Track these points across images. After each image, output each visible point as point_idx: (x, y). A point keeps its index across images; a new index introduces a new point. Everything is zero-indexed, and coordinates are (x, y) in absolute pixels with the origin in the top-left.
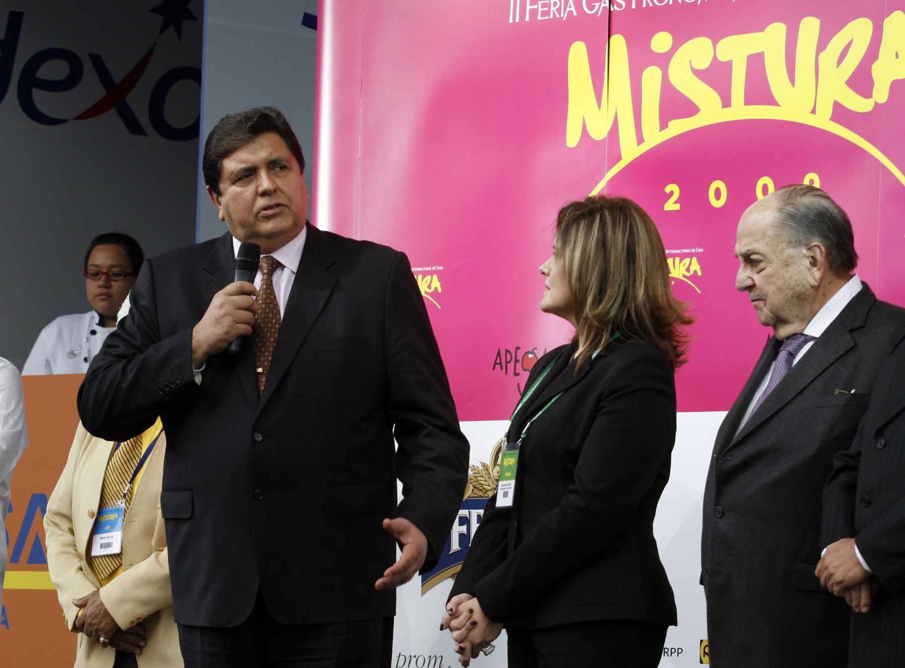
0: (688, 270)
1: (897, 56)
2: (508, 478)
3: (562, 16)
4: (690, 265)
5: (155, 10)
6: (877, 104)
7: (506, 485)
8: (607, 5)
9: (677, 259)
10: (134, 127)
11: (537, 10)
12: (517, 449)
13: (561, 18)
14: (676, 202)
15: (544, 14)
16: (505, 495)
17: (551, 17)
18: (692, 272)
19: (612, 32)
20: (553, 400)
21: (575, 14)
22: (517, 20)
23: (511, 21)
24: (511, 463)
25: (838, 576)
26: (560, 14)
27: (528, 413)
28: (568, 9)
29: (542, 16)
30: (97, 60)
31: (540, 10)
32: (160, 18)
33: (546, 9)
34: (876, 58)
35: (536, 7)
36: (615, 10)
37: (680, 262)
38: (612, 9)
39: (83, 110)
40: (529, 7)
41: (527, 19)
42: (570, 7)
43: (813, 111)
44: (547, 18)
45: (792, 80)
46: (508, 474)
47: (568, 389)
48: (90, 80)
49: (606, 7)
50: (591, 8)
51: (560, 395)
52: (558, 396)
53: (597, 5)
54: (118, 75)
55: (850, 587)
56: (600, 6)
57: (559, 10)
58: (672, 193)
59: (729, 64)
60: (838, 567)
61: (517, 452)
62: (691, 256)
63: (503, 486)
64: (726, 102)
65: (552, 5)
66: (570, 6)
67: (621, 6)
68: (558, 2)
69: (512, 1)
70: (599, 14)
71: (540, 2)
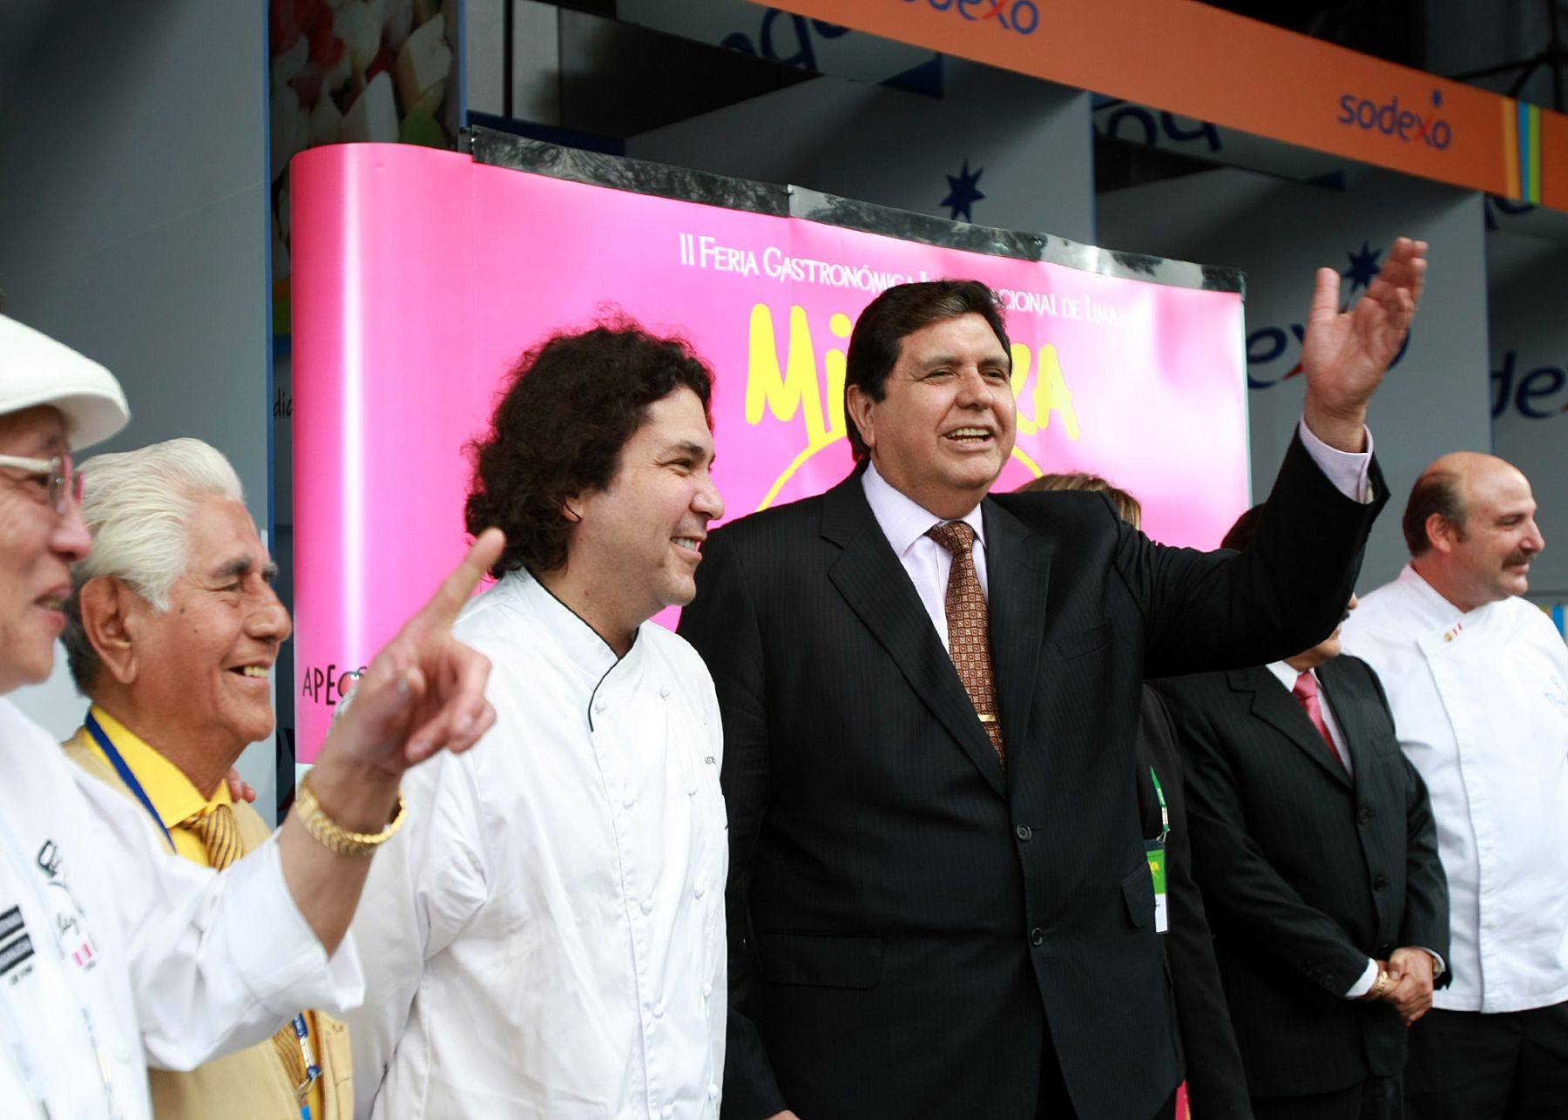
3: (742, 271)
6: (1039, 429)
8: (789, 270)
11: (714, 257)
13: (741, 274)
15: (722, 263)
17: (731, 269)
19: (792, 303)
21: (756, 273)
22: (691, 263)
23: (684, 261)
26: (740, 269)
28: (749, 265)
29: (720, 265)
31: (717, 257)
33: (724, 258)
35: (712, 252)
40: (703, 251)
41: (703, 264)
44: (726, 268)
49: (788, 273)
50: (774, 270)
53: (779, 268)
56: (781, 271)
57: (739, 263)
65: (730, 255)
66: (751, 262)
67: (798, 275)
68: (736, 252)
69: (682, 236)
70: (781, 279)
71: (716, 249)
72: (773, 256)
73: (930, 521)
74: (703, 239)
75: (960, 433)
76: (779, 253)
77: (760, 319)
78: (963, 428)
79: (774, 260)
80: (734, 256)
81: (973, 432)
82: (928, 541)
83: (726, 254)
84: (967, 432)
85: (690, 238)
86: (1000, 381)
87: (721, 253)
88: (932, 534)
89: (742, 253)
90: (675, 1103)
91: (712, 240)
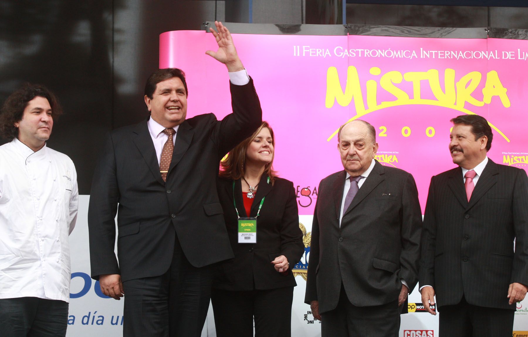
0: (392, 160)
1: (494, 87)
3: (323, 56)
4: (393, 158)
6: (485, 104)
7: (246, 234)
8: (347, 54)
9: (386, 156)
11: (309, 52)
12: (255, 220)
14: (385, 133)
15: (313, 54)
17: (317, 55)
18: (393, 161)
19: (349, 65)
21: (330, 55)
22: (298, 55)
23: (295, 55)
24: (250, 226)
28: (326, 53)
31: (311, 52)
34: (484, 87)
35: (308, 51)
36: (350, 56)
37: (388, 157)
40: (304, 51)
41: (304, 55)
43: (455, 104)
44: (315, 56)
45: (444, 92)
53: (342, 53)
56: (343, 54)
58: (383, 130)
59: (411, 83)
62: (393, 155)
63: (243, 234)
64: (411, 97)
65: (317, 51)
66: (327, 52)
67: (353, 55)
68: (321, 50)
69: (295, 47)
70: (343, 57)
71: (311, 49)
73: (163, 128)
74: (304, 47)
75: (171, 108)
76: (342, 48)
77: (332, 73)
78: (172, 106)
79: (339, 51)
80: (319, 51)
81: (174, 108)
82: (163, 134)
83: (315, 51)
84: (172, 108)
85: (298, 47)
86: (182, 94)
87: (313, 51)
88: (163, 132)
89: (323, 50)
90: (46, 238)
91: (309, 47)
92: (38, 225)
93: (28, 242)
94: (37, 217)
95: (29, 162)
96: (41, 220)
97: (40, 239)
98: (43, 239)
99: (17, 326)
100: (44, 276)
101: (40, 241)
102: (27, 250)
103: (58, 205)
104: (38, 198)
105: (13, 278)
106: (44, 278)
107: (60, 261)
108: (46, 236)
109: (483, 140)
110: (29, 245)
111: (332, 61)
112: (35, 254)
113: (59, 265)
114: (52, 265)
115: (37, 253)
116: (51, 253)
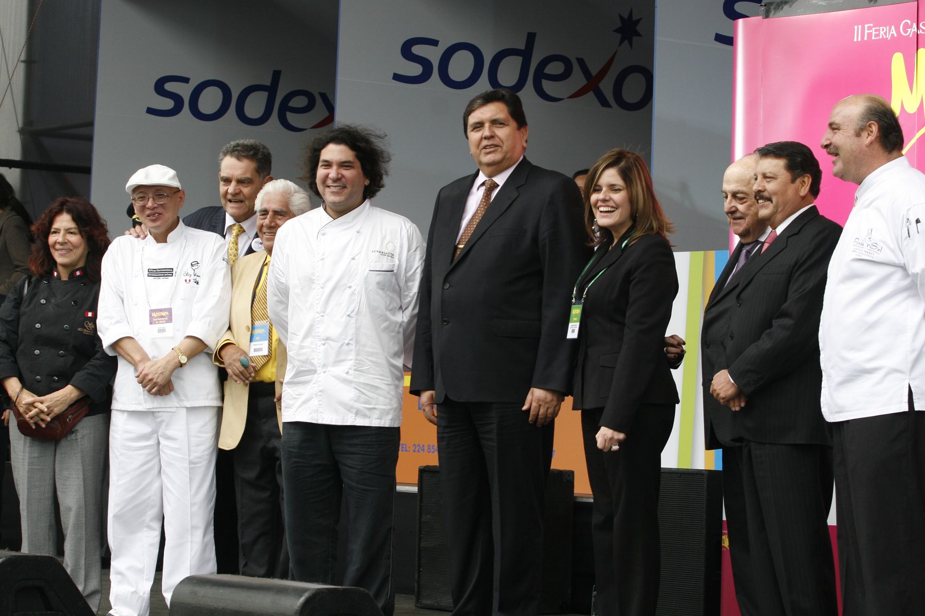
2: (575, 322)
3: (887, 37)
5: (616, 31)
7: (574, 326)
8: (916, 30)
10: (604, 103)
12: (581, 304)
13: (887, 38)
15: (876, 35)
16: (573, 331)
17: (881, 37)
19: (919, 46)
20: (600, 274)
21: (896, 35)
22: (859, 40)
23: (855, 40)
24: (577, 313)
25: (722, 395)
26: (886, 36)
27: (586, 281)
28: (891, 33)
29: (875, 37)
30: (581, 62)
31: (874, 33)
32: (619, 36)
33: (878, 33)
35: (871, 31)
36: (920, 33)
38: (919, 33)
39: (571, 93)
40: (866, 31)
41: (866, 39)
42: (893, 31)
46: (575, 319)
47: (609, 266)
48: (577, 74)
49: (915, 31)
50: (906, 32)
51: (604, 270)
52: (603, 271)
53: (909, 30)
54: (594, 71)
55: (729, 400)
56: (911, 31)
57: (885, 33)
60: (721, 389)
61: (581, 306)
63: (572, 326)
68: (885, 28)
69: (856, 27)
70: (911, 36)
71: (874, 29)
72: (906, 24)
74: (866, 26)
76: (909, 22)
77: (898, 62)
78: (487, 146)
80: (883, 30)
82: (484, 187)
83: (879, 30)
85: (860, 27)
87: (876, 31)
88: (484, 183)
89: (888, 27)
90: (328, 341)
91: (872, 25)
92: (318, 324)
93: (301, 347)
94: (317, 312)
95: (323, 234)
96: (322, 316)
97: (319, 343)
98: (323, 342)
99: (296, 460)
100: (320, 393)
101: (320, 346)
102: (302, 358)
103: (353, 294)
104: (322, 286)
105: (294, 395)
106: (320, 396)
107: (351, 372)
108: (328, 339)
109: (804, 181)
110: (304, 351)
111: (896, 44)
112: (312, 364)
113: (350, 377)
114: (337, 378)
115: (315, 362)
116: (337, 362)
